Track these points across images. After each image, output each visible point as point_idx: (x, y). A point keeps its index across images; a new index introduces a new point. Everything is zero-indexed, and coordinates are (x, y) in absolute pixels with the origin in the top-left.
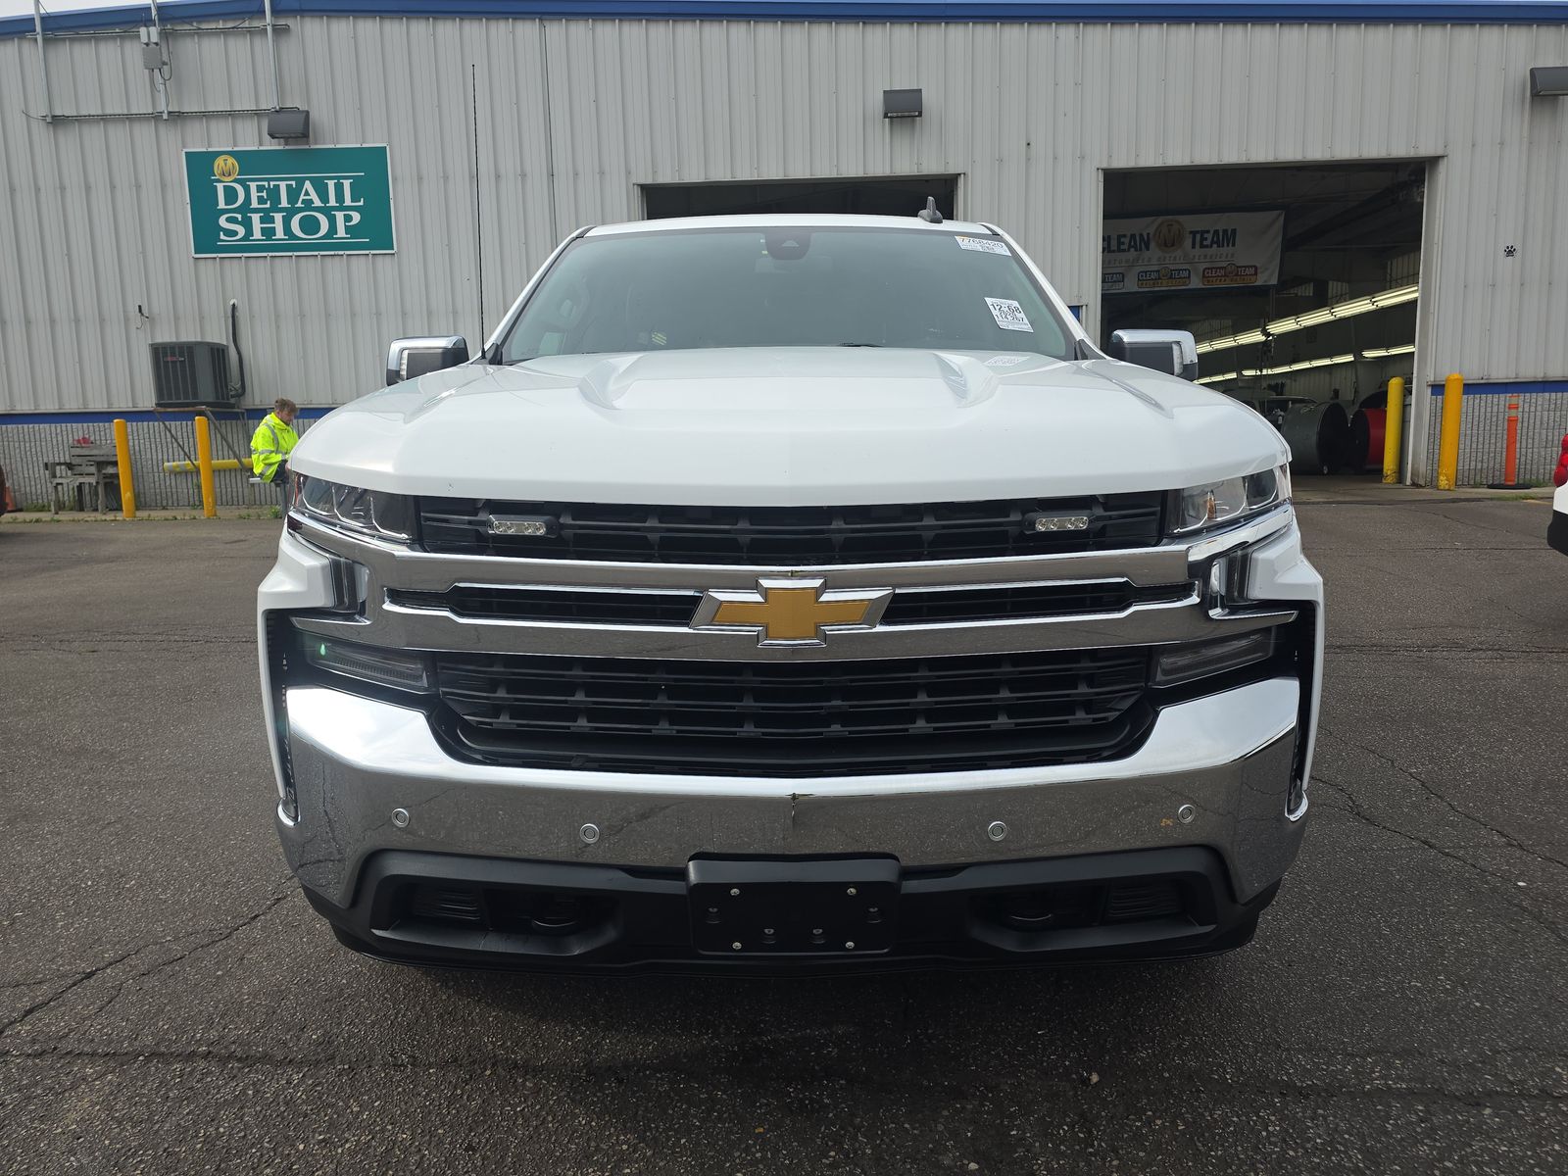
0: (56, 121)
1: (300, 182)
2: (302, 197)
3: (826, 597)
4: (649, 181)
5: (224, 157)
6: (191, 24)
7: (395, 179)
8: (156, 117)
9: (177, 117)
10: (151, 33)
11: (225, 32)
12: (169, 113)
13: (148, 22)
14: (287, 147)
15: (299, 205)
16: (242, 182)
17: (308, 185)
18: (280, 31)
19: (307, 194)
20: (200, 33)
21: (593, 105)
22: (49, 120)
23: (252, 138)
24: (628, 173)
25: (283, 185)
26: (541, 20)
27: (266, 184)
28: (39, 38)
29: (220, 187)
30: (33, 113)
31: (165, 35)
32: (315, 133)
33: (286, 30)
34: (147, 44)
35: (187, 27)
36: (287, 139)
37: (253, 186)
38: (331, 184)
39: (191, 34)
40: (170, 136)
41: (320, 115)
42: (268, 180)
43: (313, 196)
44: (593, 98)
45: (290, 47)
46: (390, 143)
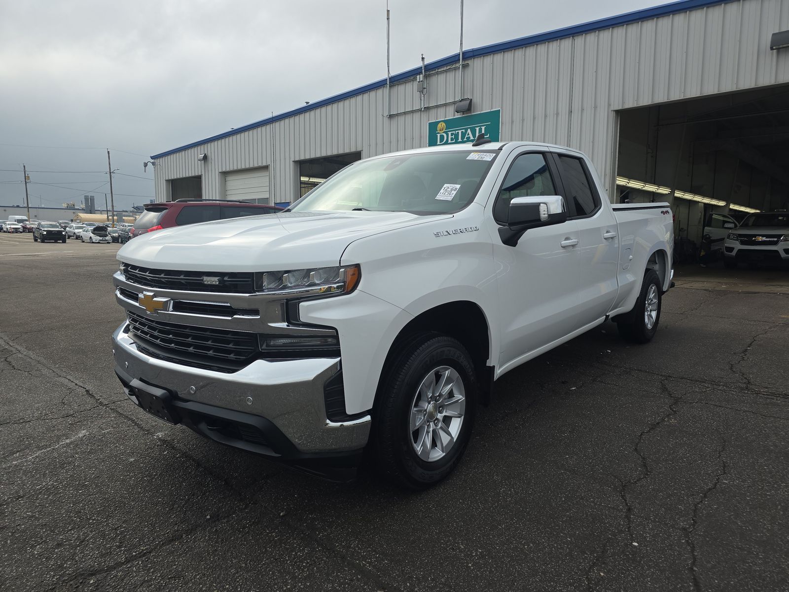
0: (391, 117)
1: (466, 130)
2: (466, 136)
3: (155, 299)
4: (620, 108)
5: (441, 123)
6: (435, 70)
7: (502, 123)
8: (420, 110)
9: (427, 109)
10: (420, 77)
11: (446, 71)
12: (424, 108)
13: (420, 73)
14: (463, 116)
15: (465, 139)
16: (446, 133)
17: (469, 131)
18: (465, 66)
19: (468, 134)
20: (438, 73)
21: (595, 74)
22: (388, 117)
23: (451, 114)
24: (609, 105)
25: (460, 132)
26: (573, 37)
27: (454, 132)
28: (388, 86)
29: (439, 135)
30: (385, 115)
31: (426, 77)
32: (474, 107)
33: (468, 65)
34: (419, 82)
35: (434, 72)
36: (463, 113)
37: (450, 133)
38: (477, 129)
39: (434, 75)
40: (424, 116)
41: (476, 100)
42: (455, 130)
43: (471, 135)
44: (595, 70)
45: (469, 71)
46: (502, 108)
